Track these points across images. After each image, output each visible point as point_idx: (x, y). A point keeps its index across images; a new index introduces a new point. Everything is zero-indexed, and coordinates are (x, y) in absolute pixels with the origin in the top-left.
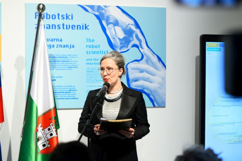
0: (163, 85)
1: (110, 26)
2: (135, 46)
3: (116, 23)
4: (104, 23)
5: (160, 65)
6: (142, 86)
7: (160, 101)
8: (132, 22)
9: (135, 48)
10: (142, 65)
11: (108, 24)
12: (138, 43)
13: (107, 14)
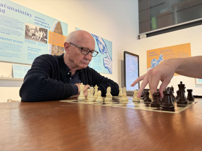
0: (112, 67)
1: (100, 44)
2: (105, 52)
3: (101, 44)
4: (98, 42)
5: (111, 60)
6: (107, 66)
7: (111, 72)
8: (105, 44)
9: (105, 53)
10: (107, 59)
11: (99, 43)
12: (106, 52)
13: (99, 39)
